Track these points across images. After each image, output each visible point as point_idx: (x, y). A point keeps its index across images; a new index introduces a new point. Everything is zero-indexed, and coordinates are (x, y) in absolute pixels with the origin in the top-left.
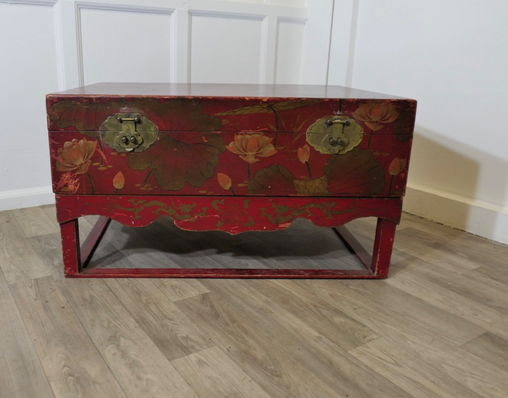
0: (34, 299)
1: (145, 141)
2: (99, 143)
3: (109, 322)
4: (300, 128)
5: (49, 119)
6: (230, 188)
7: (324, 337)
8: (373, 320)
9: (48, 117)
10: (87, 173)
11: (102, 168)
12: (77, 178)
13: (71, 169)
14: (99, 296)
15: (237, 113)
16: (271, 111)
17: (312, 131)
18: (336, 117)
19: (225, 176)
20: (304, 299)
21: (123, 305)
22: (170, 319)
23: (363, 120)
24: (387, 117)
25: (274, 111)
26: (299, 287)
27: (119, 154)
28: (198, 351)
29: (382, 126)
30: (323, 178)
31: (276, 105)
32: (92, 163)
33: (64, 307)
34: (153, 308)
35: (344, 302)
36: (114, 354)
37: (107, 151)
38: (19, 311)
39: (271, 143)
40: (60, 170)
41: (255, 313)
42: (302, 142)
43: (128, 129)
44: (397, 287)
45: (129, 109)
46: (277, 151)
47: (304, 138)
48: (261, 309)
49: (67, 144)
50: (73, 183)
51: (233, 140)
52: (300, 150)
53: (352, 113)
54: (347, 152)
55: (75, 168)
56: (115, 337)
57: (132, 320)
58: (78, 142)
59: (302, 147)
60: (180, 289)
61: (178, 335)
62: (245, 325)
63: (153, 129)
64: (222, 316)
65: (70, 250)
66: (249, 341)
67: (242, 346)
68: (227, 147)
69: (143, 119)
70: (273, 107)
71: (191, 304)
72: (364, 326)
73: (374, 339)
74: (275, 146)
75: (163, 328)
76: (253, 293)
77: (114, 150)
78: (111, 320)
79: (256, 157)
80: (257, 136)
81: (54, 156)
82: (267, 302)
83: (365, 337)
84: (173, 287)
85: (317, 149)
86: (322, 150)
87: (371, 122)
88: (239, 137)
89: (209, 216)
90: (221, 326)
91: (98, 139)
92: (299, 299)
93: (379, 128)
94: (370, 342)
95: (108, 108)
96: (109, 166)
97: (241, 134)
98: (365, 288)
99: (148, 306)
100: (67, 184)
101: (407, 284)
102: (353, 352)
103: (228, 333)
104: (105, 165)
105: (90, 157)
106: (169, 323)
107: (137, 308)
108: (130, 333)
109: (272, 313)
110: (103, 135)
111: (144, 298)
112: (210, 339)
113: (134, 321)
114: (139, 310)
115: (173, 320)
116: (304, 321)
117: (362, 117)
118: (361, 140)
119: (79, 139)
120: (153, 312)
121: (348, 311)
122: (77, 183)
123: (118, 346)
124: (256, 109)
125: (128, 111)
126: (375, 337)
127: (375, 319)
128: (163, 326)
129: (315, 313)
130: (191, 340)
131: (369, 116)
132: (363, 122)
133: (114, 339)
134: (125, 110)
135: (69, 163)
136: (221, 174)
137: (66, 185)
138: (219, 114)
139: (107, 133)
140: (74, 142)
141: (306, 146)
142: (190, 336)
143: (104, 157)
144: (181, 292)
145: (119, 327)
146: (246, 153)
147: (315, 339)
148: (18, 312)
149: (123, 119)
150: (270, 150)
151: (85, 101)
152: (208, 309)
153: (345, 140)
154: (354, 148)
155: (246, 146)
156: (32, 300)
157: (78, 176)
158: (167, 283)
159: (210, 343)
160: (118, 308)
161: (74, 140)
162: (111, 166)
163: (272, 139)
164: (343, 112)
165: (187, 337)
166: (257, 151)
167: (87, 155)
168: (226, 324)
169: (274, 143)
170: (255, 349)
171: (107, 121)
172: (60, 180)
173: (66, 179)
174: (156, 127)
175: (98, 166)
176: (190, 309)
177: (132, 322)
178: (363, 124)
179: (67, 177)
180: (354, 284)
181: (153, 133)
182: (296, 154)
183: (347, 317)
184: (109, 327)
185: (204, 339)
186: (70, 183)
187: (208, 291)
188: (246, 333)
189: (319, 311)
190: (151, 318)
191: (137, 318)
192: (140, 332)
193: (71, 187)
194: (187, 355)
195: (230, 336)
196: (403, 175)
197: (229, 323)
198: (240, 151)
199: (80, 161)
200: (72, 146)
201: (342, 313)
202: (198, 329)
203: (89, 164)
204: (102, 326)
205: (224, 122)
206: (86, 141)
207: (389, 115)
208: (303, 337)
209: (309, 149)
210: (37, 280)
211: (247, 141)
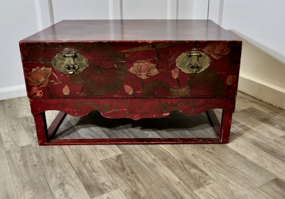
0: (19, 160)
1: (80, 67)
2: (53, 69)
3: (61, 174)
4: (172, 58)
5: (22, 56)
6: (132, 94)
7: (182, 182)
10: (47, 86)
11: (56, 84)
12: (41, 89)
13: (37, 84)
14: (57, 158)
15: (134, 50)
16: (154, 49)
17: (179, 60)
18: (194, 52)
19: (129, 87)
20: (177, 158)
21: (70, 163)
22: (96, 172)
23: (209, 53)
24: (224, 52)
25: (156, 49)
26: (175, 149)
27: (65, 75)
28: (108, 192)
29: (221, 57)
30: (187, 87)
31: (157, 45)
32: (49, 81)
33: (36, 165)
34: (87, 164)
35: (199, 159)
36: (61, 195)
37: (58, 73)
38: (10, 168)
39: (156, 67)
40: (31, 85)
41: (146, 167)
42: (174, 66)
43: (69, 61)
44: (233, 149)
45: (69, 49)
46: (159, 72)
47: (175, 64)
48: (150, 164)
49: (34, 70)
50: (39, 92)
52: (173, 71)
53: (203, 49)
54: (201, 72)
55: (40, 84)
56: (63, 184)
57: (74, 173)
58: (40, 69)
59: (174, 69)
60: (105, 152)
61: (99, 182)
62: (138, 175)
63: (84, 61)
64: (127, 169)
65: (40, 130)
66: (139, 185)
67: (134, 188)
68: (129, 70)
69: (78, 55)
70: (155, 46)
71: (110, 162)
72: (207, 175)
74: (157, 69)
75: (91, 178)
76: (147, 154)
77: (62, 73)
78: (62, 173)
79: (147, 76)
80: (146, 63)
81: (26, 77)
82: (154, 160)
83: (206, 182)
84: (101, 151)
85: (183, 70)
86: (186, 71)
87: (214, 54)
88: (136, 64)
89: (121, 110)
90: (125, 176)
91: (52, 67)
92: (174, 157)
93: (219, 58)
94: (208, 185)
95: (57, 48)
96: (60, 82)
97: (137, 63)
98: (214, 150)
99: (85, 163)
100: (35, 93)
101: (239, 147)
102: (196, 192)
103: (128, 180)
104: (58, 82)
105: (48, 77)
106: (95, 174)
107: (78, 165)
108: (72, 181)
109: (156, 167)
110: (55, 65)
111: (83, 158)
112: (117, 185)
113: (75, 173)
114: (79, 167)
115: (98, 172)
116: (173, 171)
117: (209, 51)
118: (208, 65)
119: (41, 67)
120: (87, 167)
121: (201, 165)
122: (42, 92)
123: (64, 189)
124: (145, 48)
125: (69, 50)
126: (211, 182)
127: (214, 170)
128: (91, 176)
129: (180, 167)
130: (106, 185)
131: (213, 50)
132: (210, 54)
133: (62, 185)
134: (67, 50)
135: (36, 81)
136: (126, 85)
137: (35, 94)
138: (123, 51)
139: (57, 63)
140: (38, 69)
141: (176, 69)
142: (106, 183)
143: (56, 77)
144: (106, 154)
145: (66, 177)
146: (141, 74)
147: (176, 183)
148: (9, 169)
149: (66, 55)
150: (155, 72)
151: (42, 45)
152: (119, 165)
153: (200, 65)
154: (205, 69)
155: (140, 69)
156: (18, 161)
157: (42, 88)
158: (98, 148)
159: (116, 186)
160: (67, 165)
161: (38, 67)
162: (61, 82)
163: (156, 65)
164: (198, 49)
165: (104, 183)
166: (147, 72)
167: (46, 76)
168: (128, 175)
169: (157, 68)
170: (141, 191)
171: (56, 56)
172: (31, 90)
173: (35, 90)
174: (86, 59)
175: (53, 82)
176: (109, 165)
177: (73, 174)
178: (209, 56)
179: (35, 89)
180: (208, 147)
181: (85, 63)
182: (171, 73)
183: (199, 169)
184: (60, 178)
185: (113, 184)
186: (37, 92)
187: (121, 153)
188: (138, 180)
189: (183, 165)
190: (85, 171)
191: (77, 171)
192: (78, 181)
193: (38, 95)
194: (102, 194)
195: (129, 182)
196: (235, 85)
197: (130, 174)
198: (137, 72)
199: (42, 79)
200: (36, 71)
201: (196, 167)
202: (111, 178)
203: (47, 81)
204: (56, 177)
205: (127, 55)
206: (45, 68)
207: (225, 50)
208: (170, 183)
209: (178, 70)
210: (22, 147)
211: (141, 66)
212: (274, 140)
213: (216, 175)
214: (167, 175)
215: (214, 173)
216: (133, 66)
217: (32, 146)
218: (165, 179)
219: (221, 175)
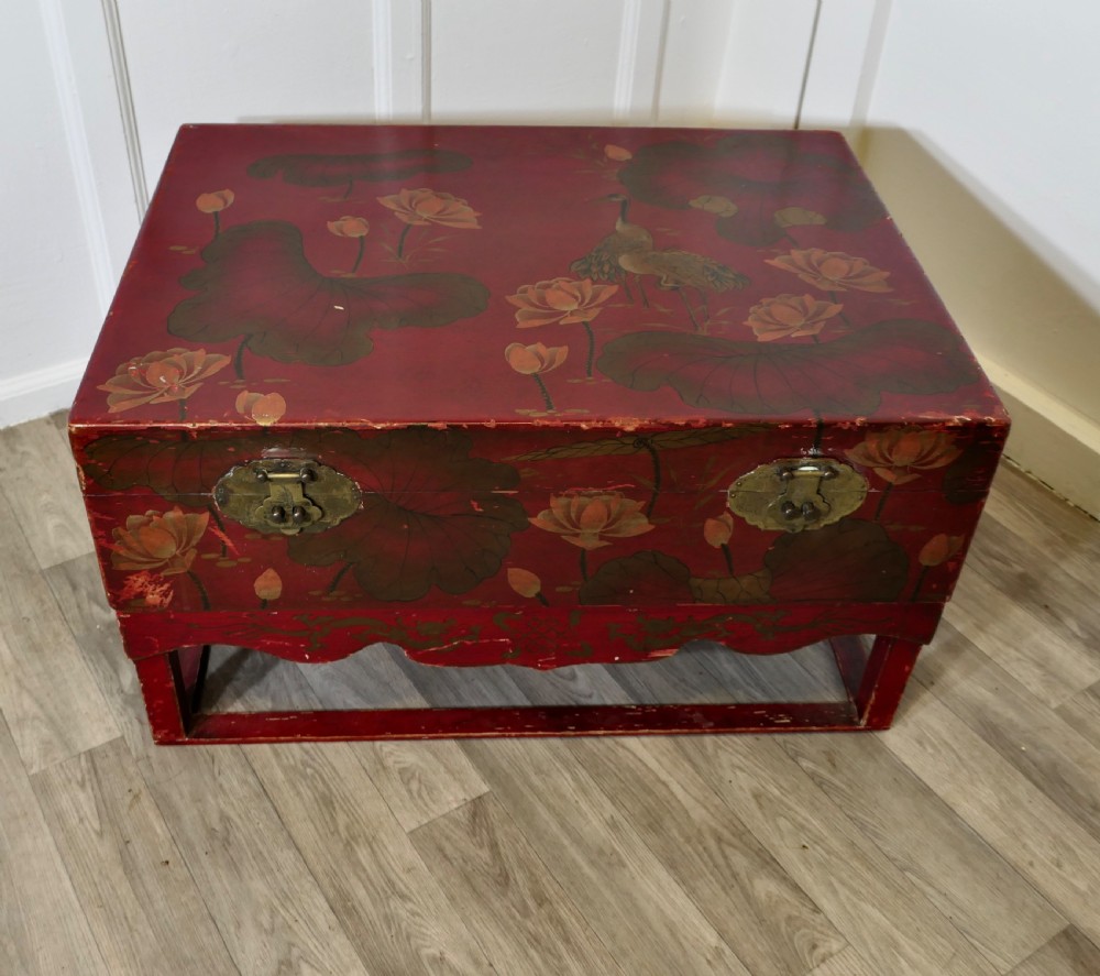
0: (95, 832)
1: (328, 512)
2: (215, 515)
3: (273, 912)
4: (713, 482)
5: (82, 473)
6: (538, 595)
7: (728, 951)
8: (837, 885)
9: (78, 469)
10: (189, 572)
11: (225, 564)
12: (166, 582)
13: (148, 567)
14: (240, 816)
15: (559, 456)
16: (644, 451)
17: (742, 488)
18: (806, 460)
19: (525, 573)
20: (698, 814)
21: (298, 849)
22: (403, 897)
23: (870, 464)
24: (930, 458)
25: (653, 451)
26: (686, 765)
27: (266, 537)
29: (916, 476)
30: (760, 574)
31: (656, 438)
32: (198, 555)
33: (167, 862)
34: (363, 854)
35: (782, 822)
37: (237, 531)
38: (71, 878)
39: (641, 511)
40: (123, 569)
41: (587, 870)
42: (717, 507)
43: (285, 485)
44: (907, 762)
45: (285, 451)
46: (652, 527)
47: (723, 499)
48: (601, 852)
49: (133, 519)
50: (158, 590)
51: (547, 507)
52: (710, 523)
53: (847, 452)
54: (826, 526)
55: (158, 565)
57: (321, 901)
58: (161, 517)
59: (714, 517)
60: (420, 782)
61: (425, 952)
62: (564, 913)
63: (346, 490)
64: (515, 880)
65: (161, 702)
66: (572, 967)
68: (533, 521)
69: (323, 471)
70: (649, 441)
71: (448, 838)
72: (817, 910)
73: (831, 955)
74: (648, 516)
75: (390, 928)
76: (585, 791)
77: (254, 531)
78: (276, 903)
79: (603, 538)
80: (605, 498)
81: (103, 542)
82: (613, 825)
83: (814, 947)
84: (406, 775)
85: (751, 520)
86: (764, 522)
87: (889, 468)
88: (562, 500)
89: (485, 641)
90: (513, 918)
91: (212, 509)
92: (686, 812)
93: (908, 478)
94: (823, 966)
95: (232, 449)
96: (242, 560)
97: (567, 496)
98: (834, 765)
99: (352, 849)
100: (142, 592)
101: (930, 750)
103: (528, 940)
104: (233, 558)
105: (194, 542)
106: (400, 909)
107: (329, 857)
108: (320, 948)
109: (624, 866)
110: (223, 503)
111: (342, 819)
112: (491, 965)
113: (326, 906)
114: (334, 867)
115: (410, 900)
116: (692, 893)
117: (869, 457)
118: (859, 504)
119: (164, 510)
120: (364, 870)
121: (789, 856)
122: (169, 589)
124: (608, 447)
125: (284, 456)
126: (835, 946)
127: (843, 883)
128: (388, 920)
129: (716, 866)
131: (888, 456)
132: (871, 469)
133: (286, 970)
134: (275, 453)
135: (144, 556)
136: (517, 569)
137: (142, 595)
138: (514, 457)
139: (233, 497)
140: (151, 516)
141: (727, 515)
142: (449, 956)
143: (229, 543)
144: (424, 794)
145: (295, 927)
146: (578, 531)
147: (709, 957)
148: (67, 884)
149: (271, 476)
150: (638, 525)
151: (169, 436)
152: (485, 854)
153: (822, 507)
154: (842, 519)
155: (579, 517)
156: (93, 836)
157: (167, 579)
158: (389, 762)
160: (286, 857)
161: (149, 512)
162: (248, 560)
163: (642, 503)
164: (824, 450)
166: (604, 527)
167: (185, 539)
168: (525, 912)
169: (648, 512)
171: (231, 474)
172: (125, 585)
173: (139, 584)
174: (355, 486)
175: (217, 560)
176: (445, 856)
177: (323, 916)
178: (869, 474)
179: (141, 580)
180: (812, 744)
181: (348, 498)
182: (702, 530)
183: (785, 878)
184: (273, 930)
185: (477, 963)
186: (150, 591)
187: (485, 788)
188: (567, 940)
189: (723, 852)
190: (361, 893)
191: (331, 893)
192: (340, 942)
193: (153, 598)
195: (532, 952)
196: (951, 565)
197: (531, 903)
198: (565, 527)
199: (171, 549)
200: (147, 524)
201: (774, 864)
202: (464, 930)
203: (192, 555)
204: (259, 925)
205: (525, 473)
206: (180, 513)
207: (936, 453)
208: (685, 952)
209: (731, 521)
210: (91, 754)
211: (581, 509)
212: (1060, 711)
213: (848, 907)
214: (669, 910)
215: (843, 898)
216: (548, 507)
217: (128, 751)
218: (665, 934)
219: (868, 908)
